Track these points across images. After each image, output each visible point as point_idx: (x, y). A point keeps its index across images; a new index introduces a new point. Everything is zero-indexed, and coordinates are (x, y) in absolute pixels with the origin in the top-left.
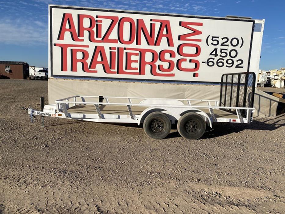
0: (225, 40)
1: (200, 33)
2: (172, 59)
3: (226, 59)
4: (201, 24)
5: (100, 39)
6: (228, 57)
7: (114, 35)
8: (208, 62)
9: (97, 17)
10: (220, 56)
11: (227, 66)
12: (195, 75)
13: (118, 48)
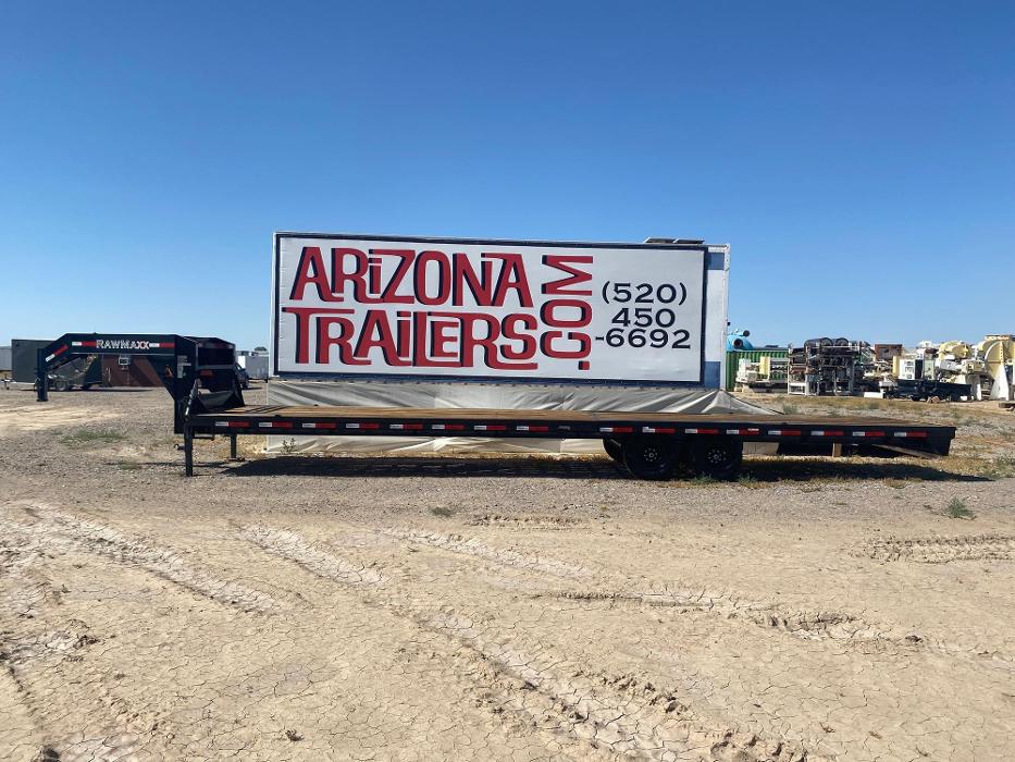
0: (645, 290)
1: (589, 277)
2: (530, 332)
3: (649, 330)
4: (589, 260)
5: (378, 296)
6: (654, 326)
7: (406, 287)
8: (609, 339)
9: (371, 252)
10: (636, 323)
11: (652, 345)
12: (582, 366)
13: (415, 313)
